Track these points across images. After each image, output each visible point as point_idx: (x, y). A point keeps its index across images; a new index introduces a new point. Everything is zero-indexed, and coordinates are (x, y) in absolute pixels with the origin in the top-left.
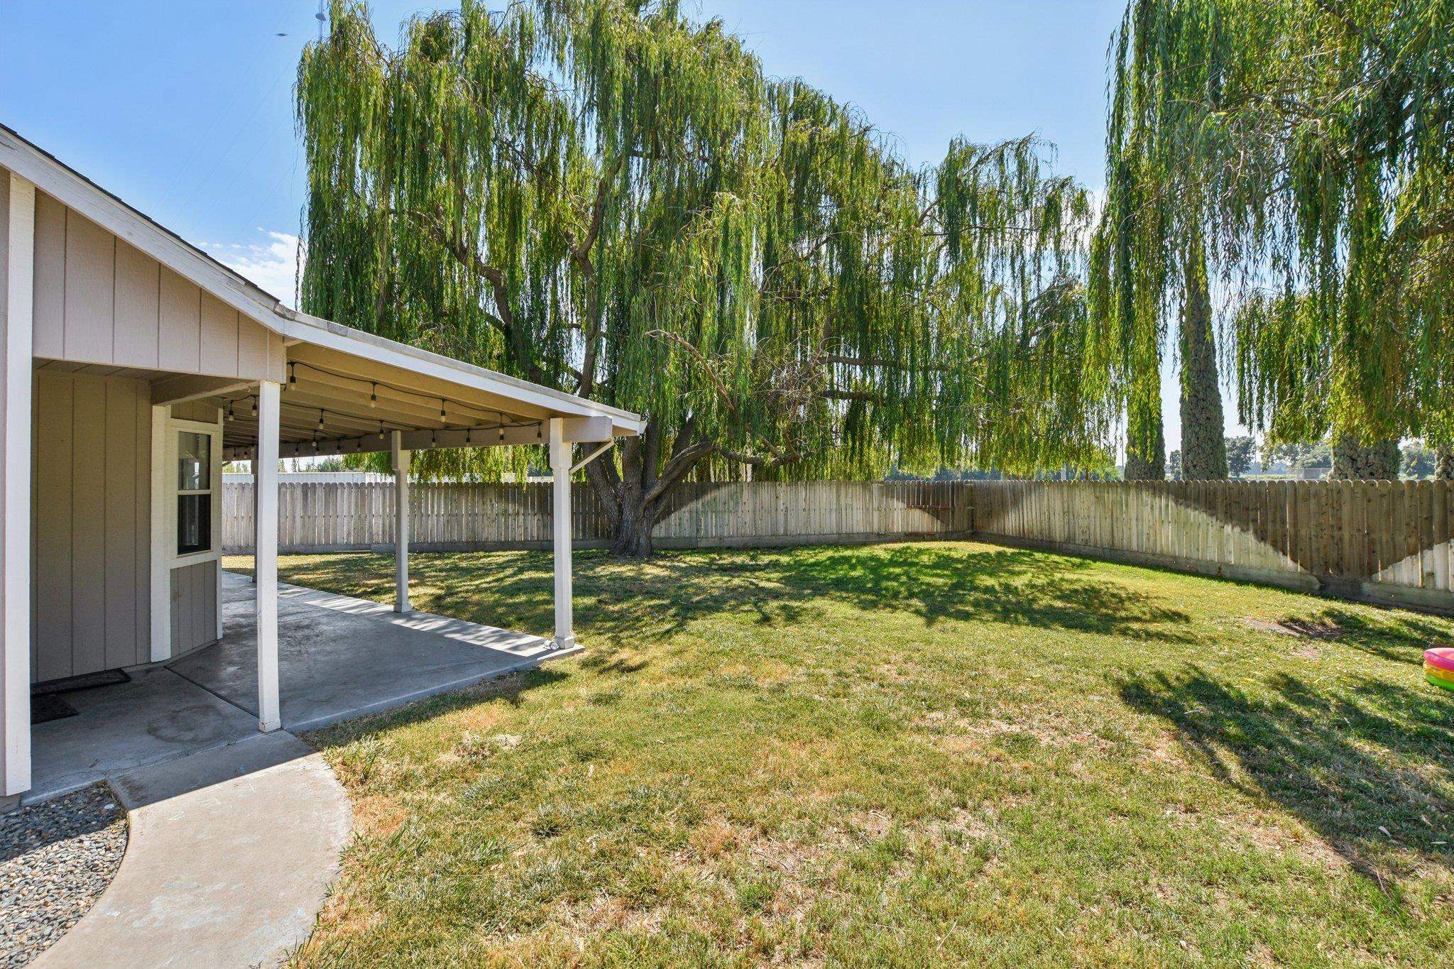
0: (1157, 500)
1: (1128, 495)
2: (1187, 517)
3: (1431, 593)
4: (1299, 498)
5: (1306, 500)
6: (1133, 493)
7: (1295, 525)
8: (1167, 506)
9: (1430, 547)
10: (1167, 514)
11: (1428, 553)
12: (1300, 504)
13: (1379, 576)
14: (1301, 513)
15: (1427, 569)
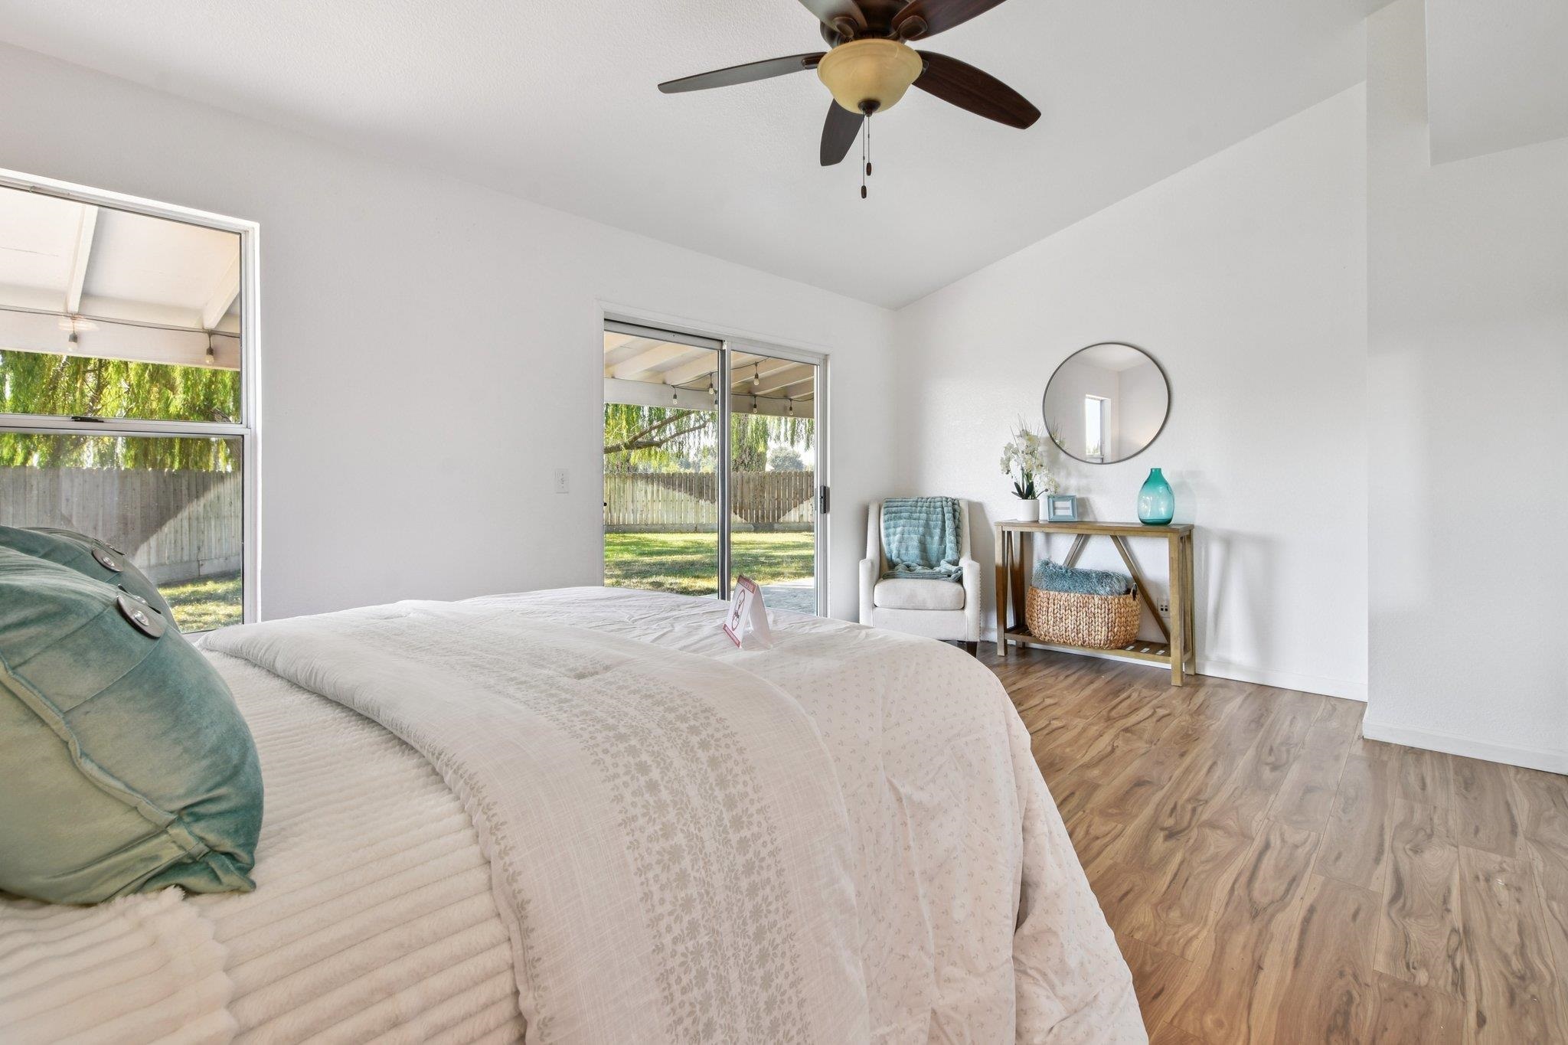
0: (650, 486)
1: (625, 483)
2: (674, 496)
3: (802, 524)
4: (744, 481)
5: (748, 482)
6: (629, 482)
7: (742, 497)
8: (658, 490)
9: (802, 503)
10: (658, 496)
11: (801, 505)
12: (745, 485)
13: (781, 520)
14: (745, 490)
15: (801, 513)
